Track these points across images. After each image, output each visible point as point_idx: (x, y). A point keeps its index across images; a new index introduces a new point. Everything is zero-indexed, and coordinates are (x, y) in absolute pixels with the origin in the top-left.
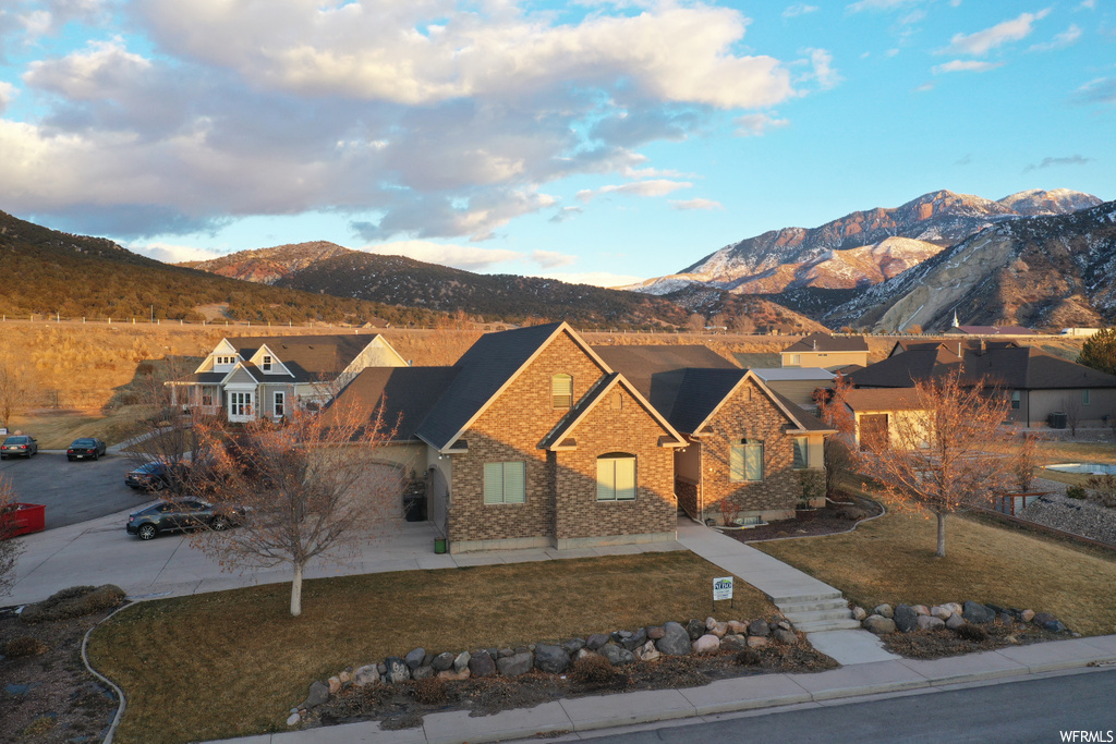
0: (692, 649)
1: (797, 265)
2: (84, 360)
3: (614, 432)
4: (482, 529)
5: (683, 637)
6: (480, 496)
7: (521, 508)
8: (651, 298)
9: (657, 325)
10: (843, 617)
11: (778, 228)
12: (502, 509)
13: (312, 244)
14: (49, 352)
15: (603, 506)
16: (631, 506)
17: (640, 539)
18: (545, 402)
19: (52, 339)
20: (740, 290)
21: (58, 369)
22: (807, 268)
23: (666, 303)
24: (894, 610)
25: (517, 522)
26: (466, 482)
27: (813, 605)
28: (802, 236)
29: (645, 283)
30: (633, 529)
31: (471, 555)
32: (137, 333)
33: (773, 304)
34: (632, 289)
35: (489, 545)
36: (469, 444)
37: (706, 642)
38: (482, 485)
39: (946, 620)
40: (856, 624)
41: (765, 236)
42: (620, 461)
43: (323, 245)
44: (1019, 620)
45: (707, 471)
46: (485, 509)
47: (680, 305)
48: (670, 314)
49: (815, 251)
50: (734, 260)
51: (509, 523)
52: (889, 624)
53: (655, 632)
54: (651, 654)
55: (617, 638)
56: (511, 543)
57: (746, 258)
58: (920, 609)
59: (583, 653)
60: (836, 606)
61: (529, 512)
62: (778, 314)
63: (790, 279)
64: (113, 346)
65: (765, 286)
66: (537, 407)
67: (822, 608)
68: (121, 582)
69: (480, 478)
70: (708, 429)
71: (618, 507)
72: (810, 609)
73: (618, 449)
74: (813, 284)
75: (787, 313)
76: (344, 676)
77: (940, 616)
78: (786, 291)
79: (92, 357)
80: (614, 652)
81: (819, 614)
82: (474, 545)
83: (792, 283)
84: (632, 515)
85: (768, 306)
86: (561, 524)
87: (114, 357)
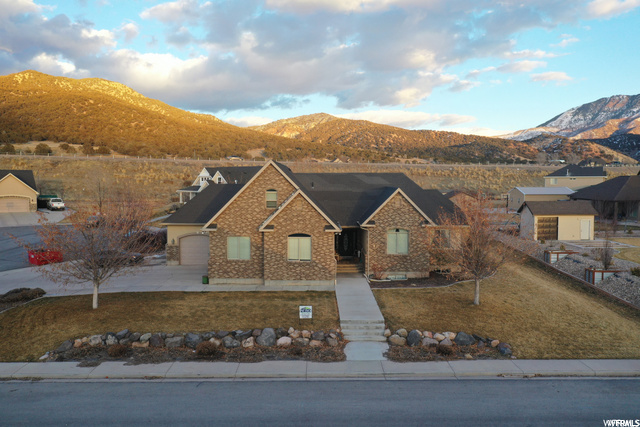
0: (274, 344)
1: (621, 120)
2: (159, 178)
3: (298, 222)
4: (226, 272)
5: (271, 337)
6: (225, 254)
7: (248, 262)
8: (515, 142)
9: (518, 159)
10: (378, 334)
11: (609, 96)
12: (237, 262)
13: (316, 115)
14: (143, 174)
15: (290, 264)
16: (308, 264)
17: (312, 283)
18: (261, 204)
19: (146, 168)
20: (579, 137)
21: (146, 183)
22: (627, 122)
23: (525, 145)
24: (408, 332)
25: (245, 270)
26: (217, 247)
27: (362, 326)
28: (626, 100)
29: (515, 133)
30: (308, 277)
31: (220, 286)
32: (187, 165)
33: (599, 146)
34: (506, 138)
35: (230, 281)
36: (219, 226)
37: (284, 341)
38: (226, 249)
39: (440, 341)
40: (385, 339)
41: (599, 101)
42: (302, 239)
43: (322, 115)
44: (489, 346)
45: (372, 247)
46: (228, 262)
47: (534, 147)
48: (527, 152)
49: (635, 110)
50: (576, 117)
51: (241, 269)
52: (402, 341)
53: (256, 332)
54: (249, 343)
55: (233, 334)
56: (242, 281)
57: (584, 116)
58: (427, 333)
59: (212, 340)
60: (377, 328)
61: (252, 265)
62: (602, 152)
63: (615, 129)
64: (175, 171)
65: (597, 134)
66: (256, 207)
67: (368, 328)
68: (45, 288)
69: (225, 244)
70: (370, 222)
71: (300, 264)
72: (360, 328)
73: (300, 232)
74: (632, 132)
75: (608, 151)
76: (85, 339)
77: (436, 339)
78: (611, 137)
79: (163, 178)
80: (228, 340)
81: (365, 331)
82: (221, 281)
83: (617, 131)
84: (308, 269)
85: (595, 147)
86: (266, 272)
87: (173, 177)
